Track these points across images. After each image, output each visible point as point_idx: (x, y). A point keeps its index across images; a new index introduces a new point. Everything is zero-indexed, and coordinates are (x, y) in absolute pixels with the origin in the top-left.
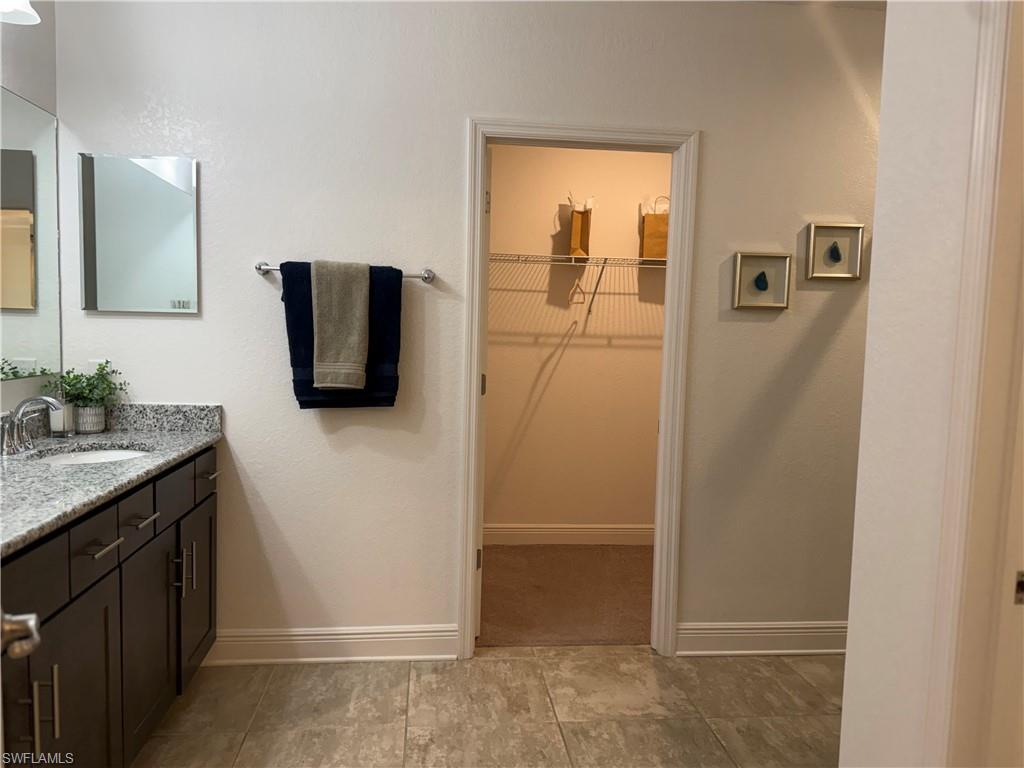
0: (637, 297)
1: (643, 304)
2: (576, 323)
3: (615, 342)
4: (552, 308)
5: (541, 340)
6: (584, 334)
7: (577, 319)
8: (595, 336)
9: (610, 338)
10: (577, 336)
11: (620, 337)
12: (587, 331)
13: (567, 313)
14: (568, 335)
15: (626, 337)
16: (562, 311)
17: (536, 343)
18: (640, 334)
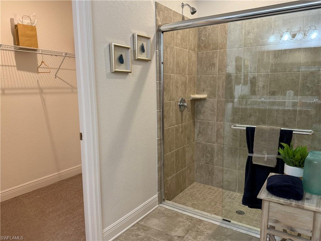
18: (20, 87)
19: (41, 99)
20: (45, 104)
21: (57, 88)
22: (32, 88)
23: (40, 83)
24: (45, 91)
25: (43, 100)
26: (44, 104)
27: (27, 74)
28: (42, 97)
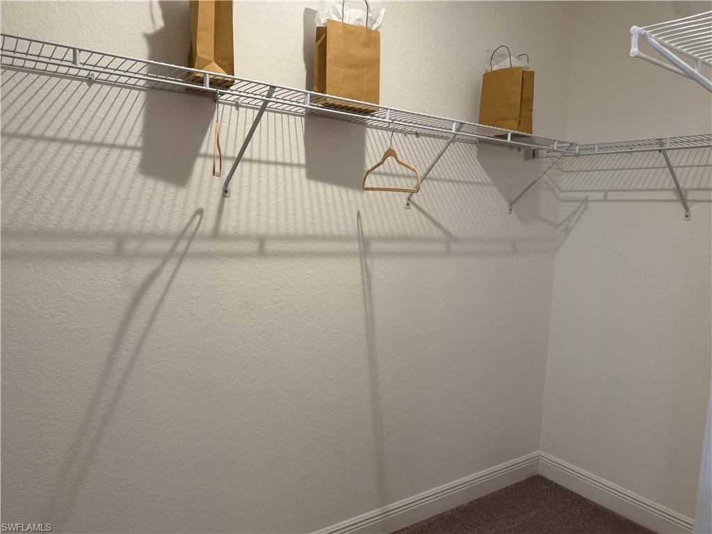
0: (303, 171)
1: (313, 183)
2: (200, 212)
3: (270, 246)
4: (151, 182)
5: (131, 246)
6: (216, 234)
7: (202, 205)
8: (236, 238)
9: (262, 240)
10: (204, 238)
11: (278, 238)
12: (222, 228)
13: (182, 193)
14: (187, 235)
15: (287, 238)
16: (172, 189)
17: (118, 253)
18: (310, 232)
19: (362, 273)
20: (370, 289)
21: (407, 239)
22: (340, 238)
23: (364, 222)
24: (375, 246)
25: (367, 276)
26: (366, 288)
27: (332, 191)
28: (366, 264)
